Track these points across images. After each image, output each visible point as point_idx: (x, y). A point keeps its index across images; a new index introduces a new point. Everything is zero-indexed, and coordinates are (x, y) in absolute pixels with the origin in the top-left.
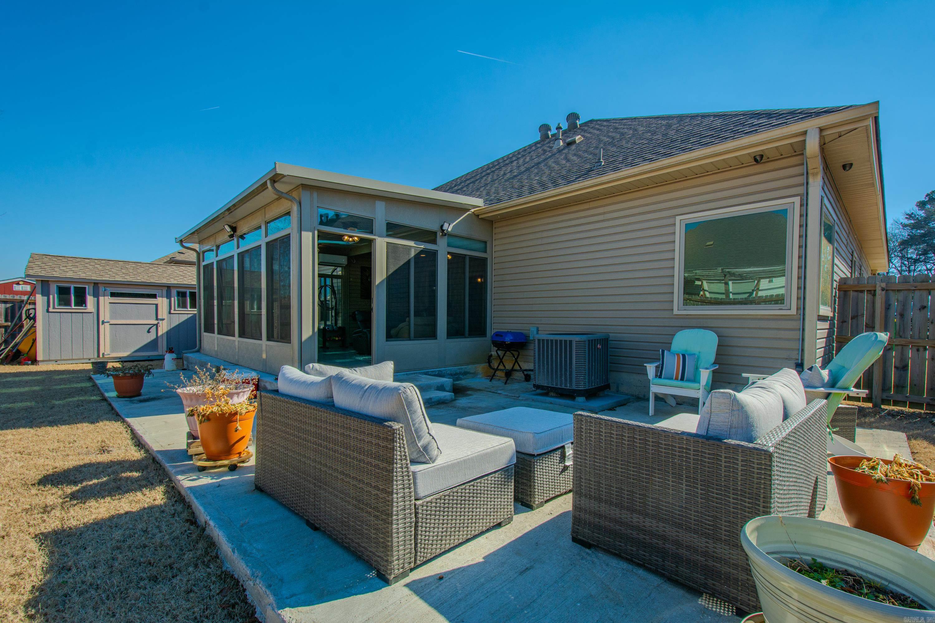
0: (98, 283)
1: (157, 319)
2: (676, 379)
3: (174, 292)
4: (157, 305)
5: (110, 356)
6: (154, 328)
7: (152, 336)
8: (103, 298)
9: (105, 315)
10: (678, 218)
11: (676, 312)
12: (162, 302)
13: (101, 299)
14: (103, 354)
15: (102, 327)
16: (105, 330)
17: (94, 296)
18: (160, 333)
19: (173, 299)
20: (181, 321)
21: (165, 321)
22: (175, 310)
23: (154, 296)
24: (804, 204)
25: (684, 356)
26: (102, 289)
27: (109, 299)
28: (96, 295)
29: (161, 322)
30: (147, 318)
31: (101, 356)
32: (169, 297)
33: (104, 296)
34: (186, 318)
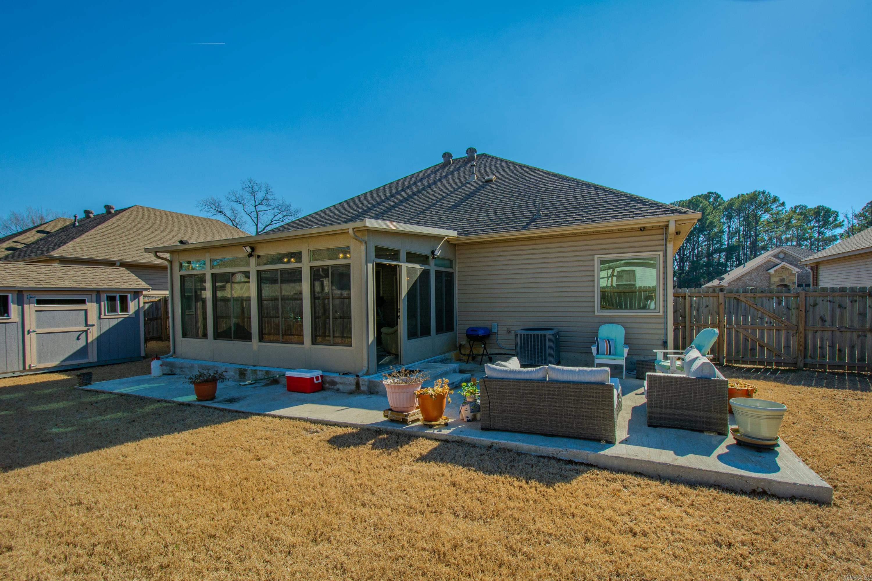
0: (22, 291)
1: (87, 325)
2: (607, 354)
3: (104, 296)
4: (86, 311)
5: (38, 367)
6: (84, 334)
7: (82, 343)
8: (28, 305)
9: (31, 323)
10: (596, 257)
11: (596, 313)
12: (92, 307)
13: (26, 307)
14: (30, 366)
15: (27, 337)
16: (32, 340)
17: (19, 304)
18: (90, 340)
19: (102, 303)
20: (111, 326)
21: (96, 326)
22: (105, 315)
23: (83, 302)
24: (665, 256)
25: (608, 340)
26: (26, 295)
27: (35, 307)
28: (20, 303)
29: (91, 328)
30: (76, 325)
31: (27, 368)
32: (98, 301)
33: (29, 304)
34: (116, 323)
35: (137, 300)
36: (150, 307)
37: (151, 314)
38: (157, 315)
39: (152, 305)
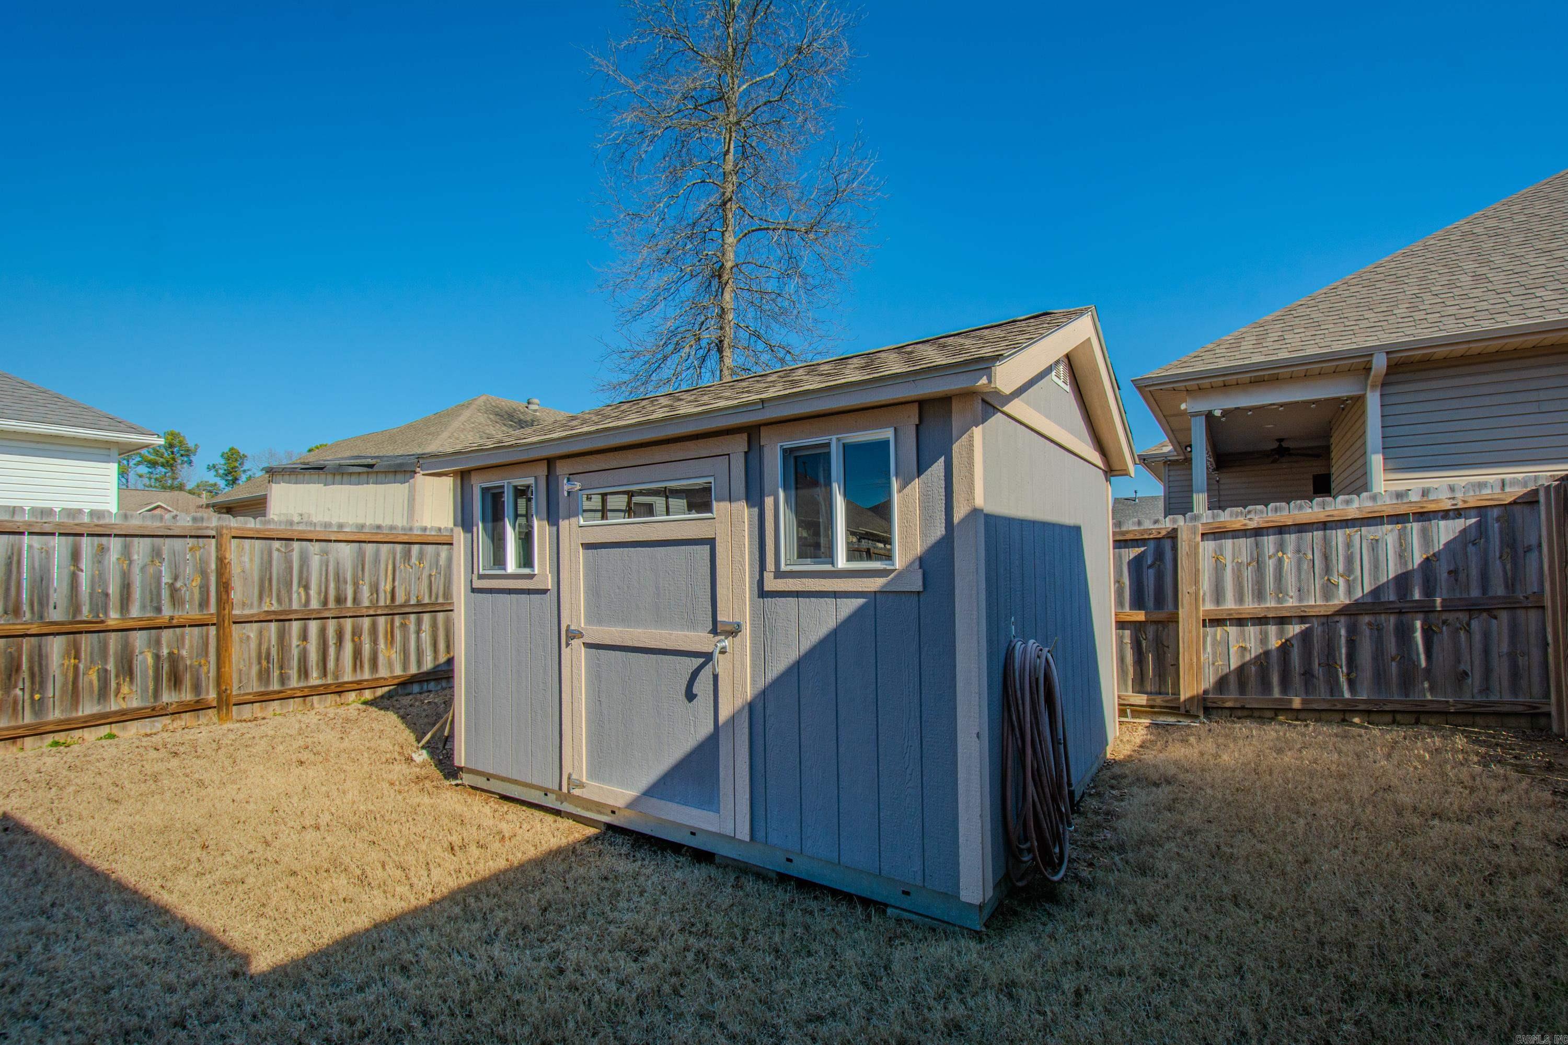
0: (555, 457)
1: (715, 624)
3: (775, 453)
4: (712, 547)
5: (585, 794)
6: (707, 675)
7: (699, 722)
8: (567, 522)
12: (732, 527)
13: (564, 524)
15: (567, 655)
17: (549, 519)
19: (769, 501)
20: (810, 639)
21: (749, 632)
22: (781, 571)
27: (585, 527)
28: (553, 512)
29: (731, 645)
32: (754, 491)
33: (575, 510)
34: (831, 624)
35: (939, 467)
36: (1463, 540)
37: (1474, 572)
38: (1511, 584)
39: (1481, 527)
